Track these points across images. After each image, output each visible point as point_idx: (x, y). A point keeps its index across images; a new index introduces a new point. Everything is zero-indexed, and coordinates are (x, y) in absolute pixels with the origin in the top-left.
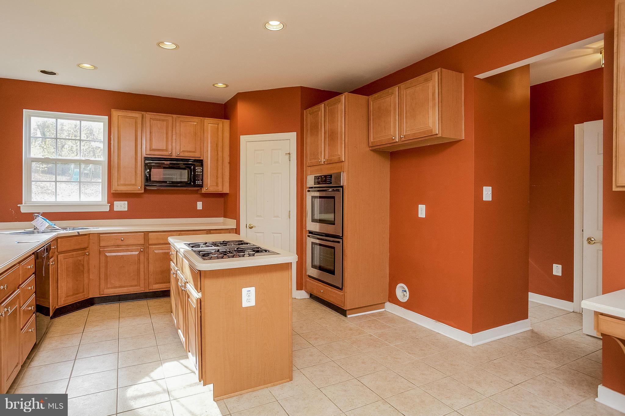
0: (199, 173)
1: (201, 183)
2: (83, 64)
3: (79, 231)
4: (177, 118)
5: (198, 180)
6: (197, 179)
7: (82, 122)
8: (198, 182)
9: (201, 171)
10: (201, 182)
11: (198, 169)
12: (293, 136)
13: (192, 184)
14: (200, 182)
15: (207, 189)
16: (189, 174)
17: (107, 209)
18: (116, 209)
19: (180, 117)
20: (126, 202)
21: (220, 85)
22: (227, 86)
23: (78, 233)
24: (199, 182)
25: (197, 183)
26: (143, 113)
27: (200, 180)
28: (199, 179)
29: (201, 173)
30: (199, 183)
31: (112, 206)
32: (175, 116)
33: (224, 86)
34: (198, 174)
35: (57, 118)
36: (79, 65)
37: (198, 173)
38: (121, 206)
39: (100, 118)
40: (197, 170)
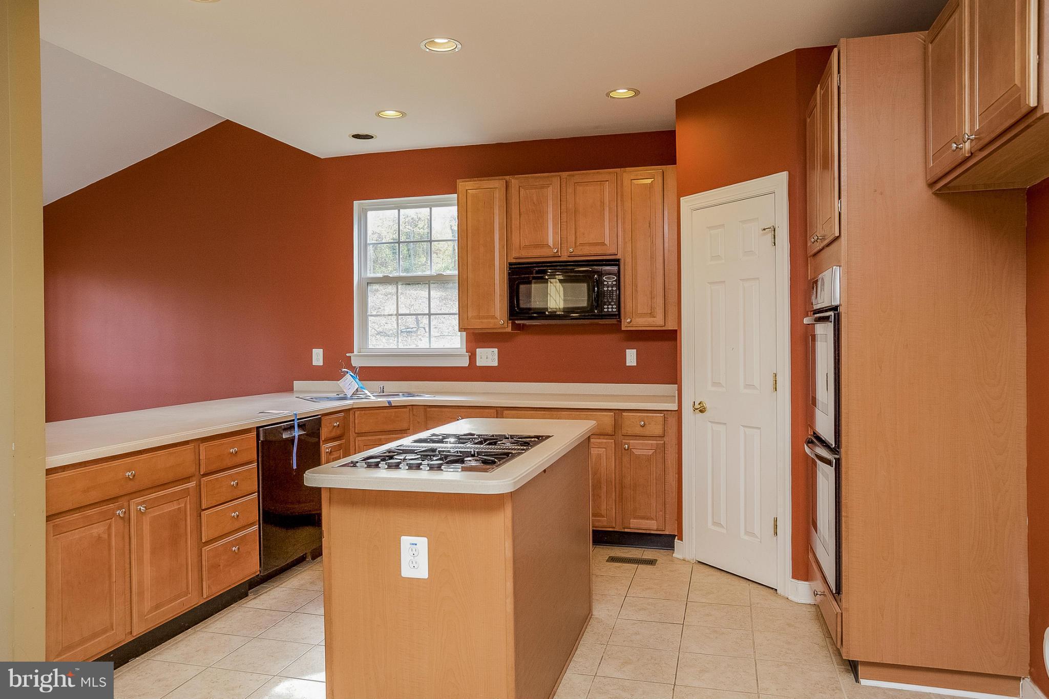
0: (610, 289)
1: (614, 310)
2: (386, 112)
3: (390, 399)
4: (568, 178)
5: (607, 303)
6: (606, 300)
7: (433, 209)
8: (608, 308)
9: (614, 283)
10: (615, 306)
11: (609, 281)
12: (780, 181)
13: (596, 311)
14: (612, 308)
15: (631, 321)
16: (590, 291)
17: (465, 362)
18: (480, 362)
19: (573, 176)
20: (496, 350)
21: (622, 93)
22: (637, 93)
23: (389, 402)
24: (610, 306)
25: (606, 310)
26: (507, 177)
27: (613, 303)
28: (610, 300)
29: (614, 289)
30: (610, 310)
31: (473, 357)
32: (564, 174)
33: (631, 94)
34: (608, 290)
35: (399, 207)
36: (378, 114)
37: (608, 287)
38: (488, 357)
39: (447, 198)
40: (605, 283)
